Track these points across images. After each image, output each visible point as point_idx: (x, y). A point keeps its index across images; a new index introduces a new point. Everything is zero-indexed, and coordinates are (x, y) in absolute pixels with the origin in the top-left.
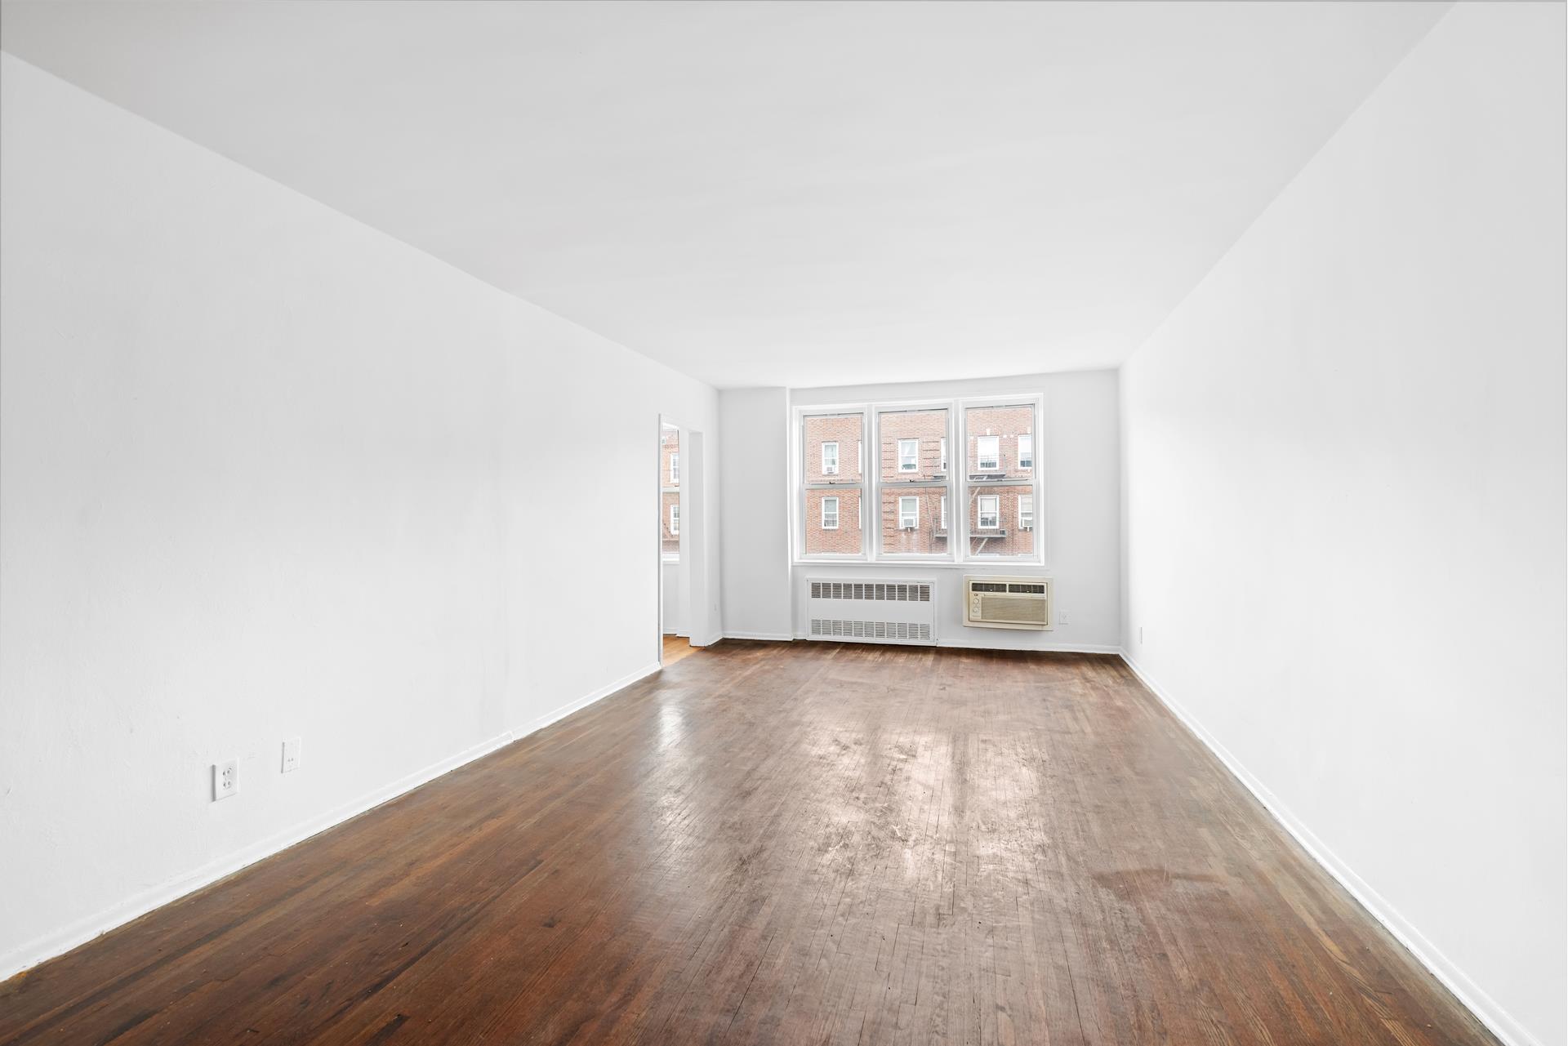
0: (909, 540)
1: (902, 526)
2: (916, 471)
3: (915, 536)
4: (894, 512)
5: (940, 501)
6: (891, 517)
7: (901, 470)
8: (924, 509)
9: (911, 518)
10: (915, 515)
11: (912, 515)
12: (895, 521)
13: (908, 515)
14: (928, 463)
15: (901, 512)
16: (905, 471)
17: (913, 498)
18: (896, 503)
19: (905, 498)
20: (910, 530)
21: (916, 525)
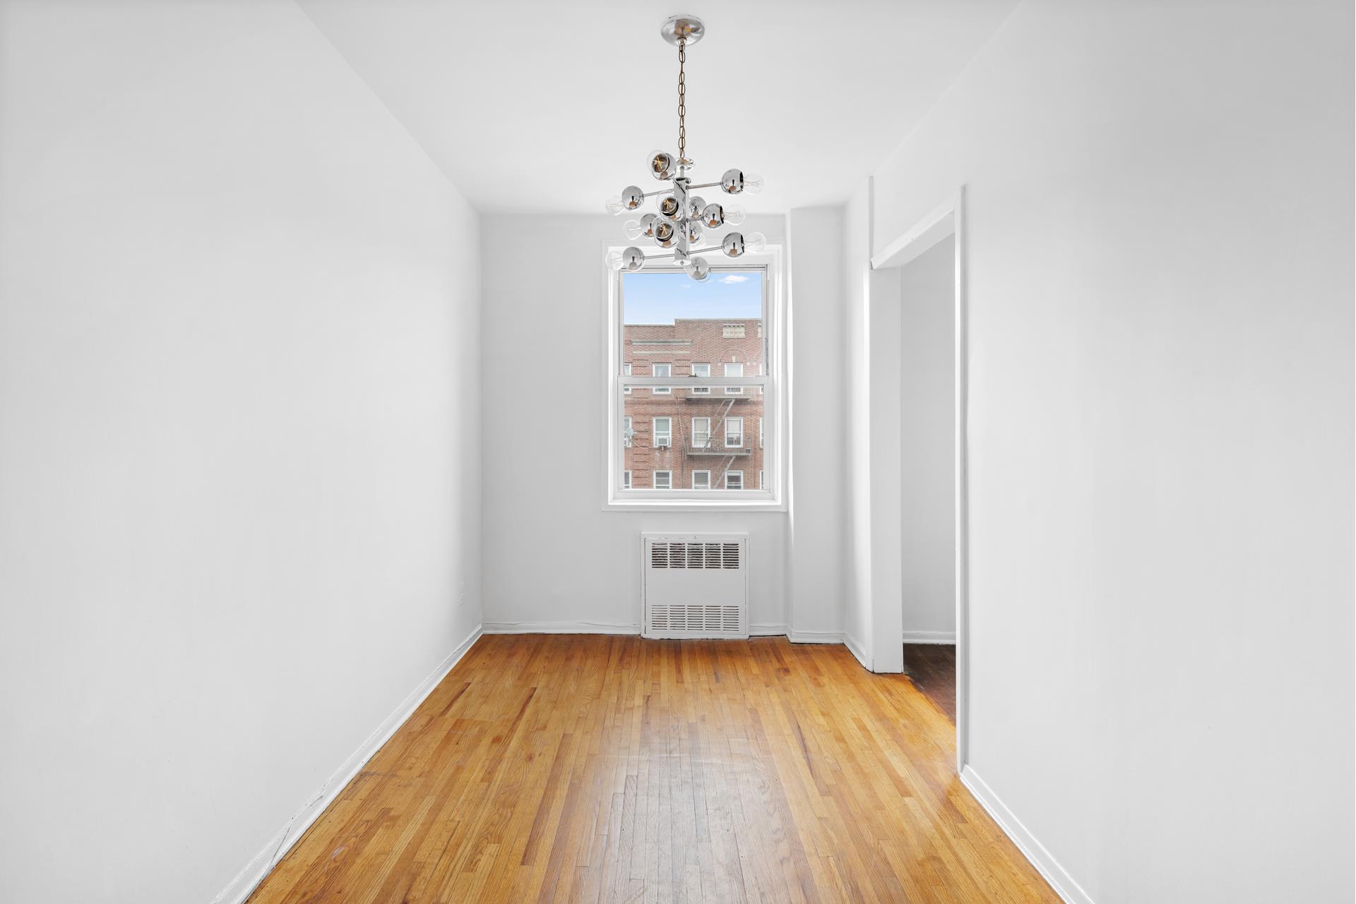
0: (662, 458)
1: (655, 445)
2: (669, 392)
3: (668, 454)
4: (649, 432)
5: (691, 421)
6: (645, 436)
8: (677, 430)
9: (666, 437)
10: (668, 434)
12: (649, 440)
14: (680, 386)
15: (655, 431)
17: (666, 418)
18: (650, 423)
19: (658, 418)
20: (663, 449)
21: (669, 444)
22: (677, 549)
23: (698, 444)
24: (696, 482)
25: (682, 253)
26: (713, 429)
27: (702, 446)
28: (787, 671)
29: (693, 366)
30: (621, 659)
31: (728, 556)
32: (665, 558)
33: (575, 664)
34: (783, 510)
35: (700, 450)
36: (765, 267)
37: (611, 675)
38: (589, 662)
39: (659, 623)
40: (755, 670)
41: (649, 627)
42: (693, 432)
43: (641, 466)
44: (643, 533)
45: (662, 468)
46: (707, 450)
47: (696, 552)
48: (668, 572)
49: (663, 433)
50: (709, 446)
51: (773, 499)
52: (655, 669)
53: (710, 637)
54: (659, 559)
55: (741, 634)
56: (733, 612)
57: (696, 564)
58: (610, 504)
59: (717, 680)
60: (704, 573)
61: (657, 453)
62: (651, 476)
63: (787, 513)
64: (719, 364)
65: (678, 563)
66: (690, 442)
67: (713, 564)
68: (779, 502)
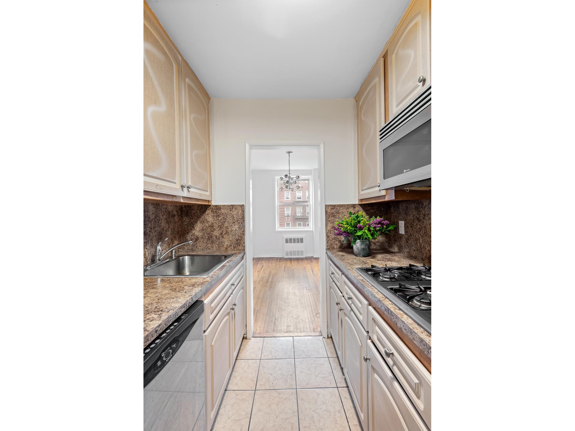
0: (288, 219)
1: (286, 215)
2: (290, 199)
3: (289, 218)
4: (284, 211)
5: (296, 208)
6: (283, 212)
7: (285, 199)
8: (292, 210)
9: (289, 213)
10: (290, 212)
11: (289, 212)
12: (284, 214)
13: (288, 212)
14: (293, 197)
15: (286, 211)
16: (286, 199)
17: (289, 207)
18: (284, 208)
19: (287, 207)
20: (288, 216)
21: (290, 215)
22: (291, 239)
23: (299, 214)
24: (298, 226)
25: (290, 188)
26: (303, 210)
27: (300, 215)
28: (312, 262)
29: (297, 191)
30: (280, 261)
31: (301, 240)
32: (288, 241)
33: (270, 262)
34: (312, 231)
35: (299, 216)
36: (308, 180)
37: (278, 263)
38: (273, 262)
39: (287, 254)
40: (306, 262)
41: (285, 256)
42: (297, 211)
43: (282, 221)
44: (284, 236)
45: (288, 222)
46: (301, 216)
47: (294, 240)
48: (289, 244)
49: (288, 211)
50: (302, 215)
51: (311, 228)
52: (286, 262)
53: (298, 257)
54: (287, 241)
55: (304, 256)
56: (302, 252)
57: (294, 242)
58: (277, 230)
59: (298, 263)
60: (296, 244)
61: (286, 218)
62: (285, 224)
63: (313, 231)
64: (304, 191)
65: (291, 242)
66: (296, 214)
67: (298, 242)
68: (312, 229)
